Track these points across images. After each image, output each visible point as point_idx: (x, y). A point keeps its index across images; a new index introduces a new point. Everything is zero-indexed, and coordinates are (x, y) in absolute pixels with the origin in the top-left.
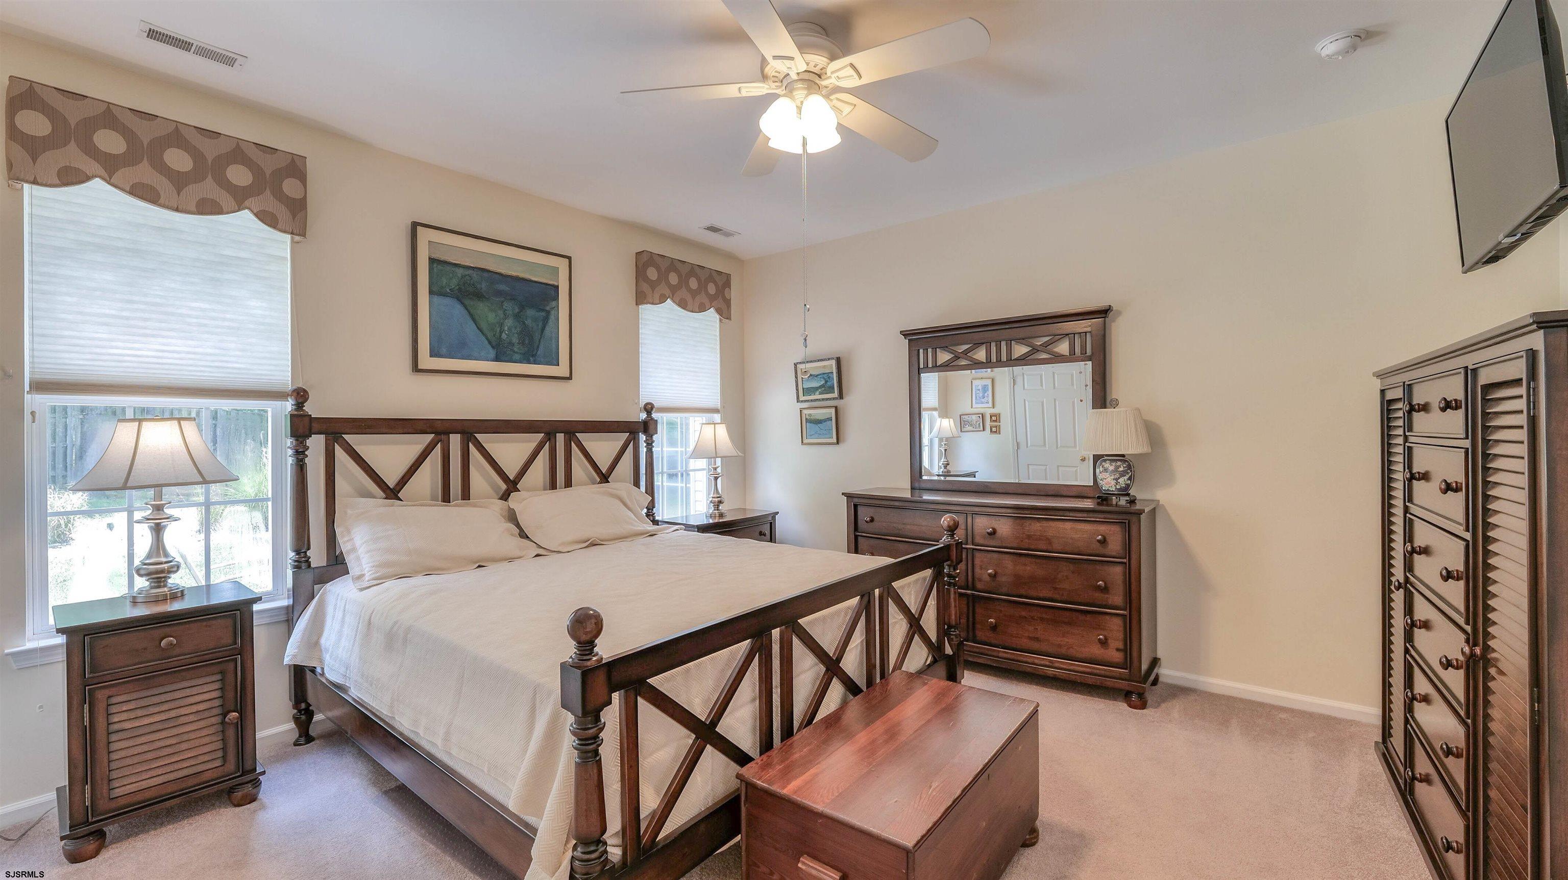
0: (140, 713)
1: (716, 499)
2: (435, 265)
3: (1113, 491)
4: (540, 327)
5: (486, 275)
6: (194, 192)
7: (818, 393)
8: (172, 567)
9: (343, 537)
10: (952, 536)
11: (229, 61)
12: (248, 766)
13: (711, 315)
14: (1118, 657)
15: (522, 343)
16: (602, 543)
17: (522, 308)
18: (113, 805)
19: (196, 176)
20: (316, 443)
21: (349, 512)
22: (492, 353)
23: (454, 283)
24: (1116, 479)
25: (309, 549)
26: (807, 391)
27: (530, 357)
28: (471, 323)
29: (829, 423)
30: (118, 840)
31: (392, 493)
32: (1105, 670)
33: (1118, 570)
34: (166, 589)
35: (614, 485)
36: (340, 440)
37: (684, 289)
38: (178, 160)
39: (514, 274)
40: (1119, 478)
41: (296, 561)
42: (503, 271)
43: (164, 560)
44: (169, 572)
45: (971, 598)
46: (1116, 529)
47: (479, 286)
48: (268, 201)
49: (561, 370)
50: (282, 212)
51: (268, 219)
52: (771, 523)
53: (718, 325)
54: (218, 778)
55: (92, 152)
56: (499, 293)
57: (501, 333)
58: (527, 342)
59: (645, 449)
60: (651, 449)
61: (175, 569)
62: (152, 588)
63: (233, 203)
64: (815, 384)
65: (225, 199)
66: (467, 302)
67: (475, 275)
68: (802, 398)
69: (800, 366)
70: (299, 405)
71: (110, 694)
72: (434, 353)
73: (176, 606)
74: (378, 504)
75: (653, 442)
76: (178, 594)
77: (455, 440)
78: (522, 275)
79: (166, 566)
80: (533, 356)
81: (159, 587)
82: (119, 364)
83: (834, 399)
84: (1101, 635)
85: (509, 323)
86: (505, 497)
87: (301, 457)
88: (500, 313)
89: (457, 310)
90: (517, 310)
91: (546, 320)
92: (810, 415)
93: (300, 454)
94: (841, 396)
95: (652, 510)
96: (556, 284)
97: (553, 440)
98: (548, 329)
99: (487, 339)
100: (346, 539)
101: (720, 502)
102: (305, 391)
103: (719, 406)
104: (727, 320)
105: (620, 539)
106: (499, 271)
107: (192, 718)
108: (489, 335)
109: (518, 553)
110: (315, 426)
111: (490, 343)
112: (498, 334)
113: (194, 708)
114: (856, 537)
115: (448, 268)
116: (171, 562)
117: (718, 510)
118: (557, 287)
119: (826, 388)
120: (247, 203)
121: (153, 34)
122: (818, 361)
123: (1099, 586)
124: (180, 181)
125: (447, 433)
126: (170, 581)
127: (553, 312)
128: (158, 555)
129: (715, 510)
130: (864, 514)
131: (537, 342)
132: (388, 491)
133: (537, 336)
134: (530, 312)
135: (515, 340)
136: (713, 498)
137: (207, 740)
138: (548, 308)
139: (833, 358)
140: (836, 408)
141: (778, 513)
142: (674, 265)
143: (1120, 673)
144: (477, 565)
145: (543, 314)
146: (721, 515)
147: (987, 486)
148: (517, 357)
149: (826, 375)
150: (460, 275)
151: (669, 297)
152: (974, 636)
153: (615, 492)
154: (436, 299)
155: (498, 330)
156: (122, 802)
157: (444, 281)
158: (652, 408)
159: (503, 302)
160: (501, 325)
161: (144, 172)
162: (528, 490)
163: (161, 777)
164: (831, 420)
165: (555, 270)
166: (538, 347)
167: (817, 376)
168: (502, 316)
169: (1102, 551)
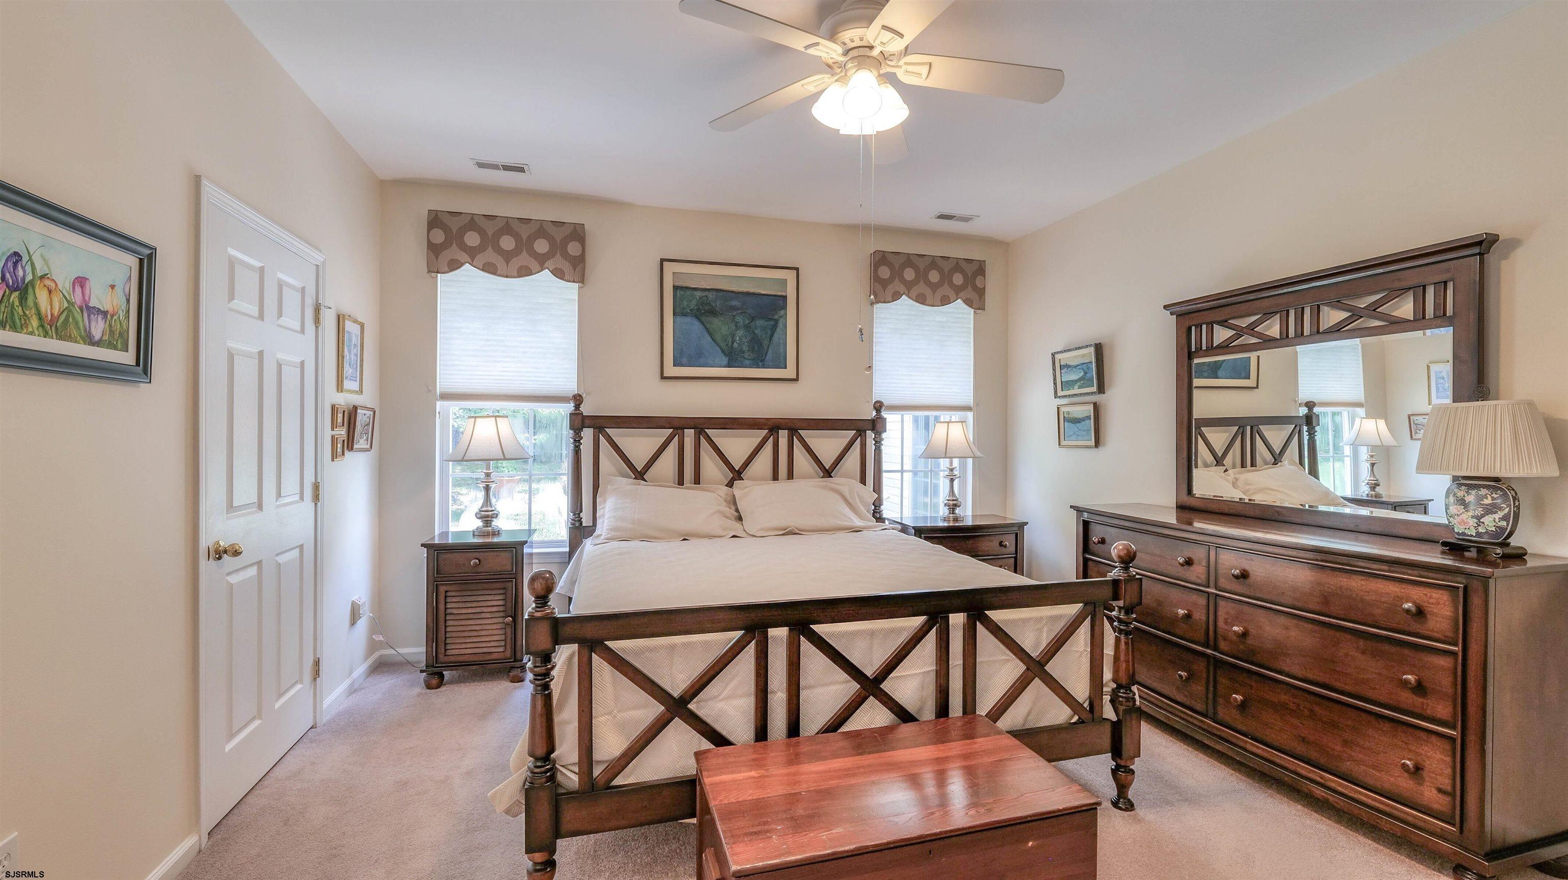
0: (461, 605)
1: (951, 502)
2: (678, 291)
3: (1472, 536)
4: (768, 335)
5: (720, 294)
6: (516, 263)
7: (1076, 387)
8: (494, 514)
9: (600, 505)
10: (1126, 569)
11: (521, 170)
12: (518, 657)
13: (959, 307)
14: (1440, 802)
15: (752, 350)
16: (800, 532)
17: (753, 319)
18: (446, 659)
19: (516, 252)
20: (588, 434)
21: (609, 487)
22: (725, 360)
23: (693, 305)
24: (1479, 518)
25: (581, 511)
26: (1067, 385)
27: (759, 361)
28: (707, 335)
29: (1087, 422)
30: (452, 682)
31: (640, 475)
32: (1415, 817)
33: (1444, 662)
34: (490, 528)
35: (837, 481)
36: (603, 432)
37: (922, 283)
38: (507, 243)
39: (745, 290)
40: (1483, 516)
41: (572, 520)
42: (735, 289)
43: (490, 509)
44: (492, 517)
45: (1212, 661)
46: (1443, 597)
47: (714, 305)
48: (558, 261)
49: (790, 372)
50: (566, 267)
51: (559, 274)
52: (1017, 534)
53: (972, 317)
54: (501, 660)
55: (464, 247)
56: (733, 308)
57: (733, 343)
58: (756, 348)
59: (874, 447)
60: (879, 447)
61: (495, 516)
62: (484, 527)
63: (538, 267)
64: (1074, 376)
65: (534, 264)
66: (703, 319)
67: (711, 295)
68: (1060, 393)
69: (1058, 357)
70: (577, 407)
71: (448, 589)
72: (676, 364)
73: (495, 540)
74: (627, 483)
75: (882, 439)
76: (497, 533)
77: (689, 433)
78: (752, 290)
79: (490, 513)
80: (762, 361)
81: (487, 527)
82: (481, 381)
83: (1092, 393)
84: (1410, 760)
85: (740, 333)
86: (730, 484)
87: (577, 444)
88: (733, 326)
89: (696, 326)
90: (747, 322)
91: (774, 328)
92: (1068, 413)
93: (577, 442)
94: (1101, 389)
95: (880, 507)
96: (784, 294)
97: (775, 435)
98: (776, 336)
99: (720, 348)
100: (601, 507)
101: (955, 505)
102: (580, 396)
103: (972, 404)
104: (980, 311)
105: (820, 531)
106: (731, 289)
107: (488, 615)
108: (723, 345)
109: (721, 533)
110: (587, 422)
111: (723, 351)
112: (730, 344)
113: (489, 609)
114: (1086, 561)
115: (688, 293)
116: (493, 511)
117: (953, 513)
118: (786, 297)
119: (1084, 381)
120: (546, 265)
121: (481, 165)
122: (1076, 349)
123: (1407, 682)
124: (508, 257)
125: (683, 429)
126: (493, 523)
127: (781, 320)
128: (487, 506)
129: (950, 513)
130: (1097, 533)
131: (766, 349)
132: (637, 473)
133: (766, 343)
134: (760, 323)
135: (745, 348)
136: (948, 500)
137: (496, 632)
138: (776, 317)
139: (1091, 345)
140: (1095, 404)
141: (1027, 523)
142: (909, 260)
143: (1442, 829)
144: (683, 538)
145: (772, 323)
146: (956, 520)
147: (1278, 513)
148: (747, 362)
149: (1085, 365)
150: (698, 297)
151: (904, 294)
152: (1215, 713)
153: (838, 487)
154: (679, 319)
155: (730, 340)
156: (452, 659)
157: (685, 303)
158: (881, 407)
159: (734, 316)
160: (733, 336)
161: (489, 255)
162: (748, 479)
163: (474, 649)
164: (1090, 419)
165: (784, 282)
166: (767, 352)
167: (1076, 367)
168: (734, 327)
169: (1415, 627)
